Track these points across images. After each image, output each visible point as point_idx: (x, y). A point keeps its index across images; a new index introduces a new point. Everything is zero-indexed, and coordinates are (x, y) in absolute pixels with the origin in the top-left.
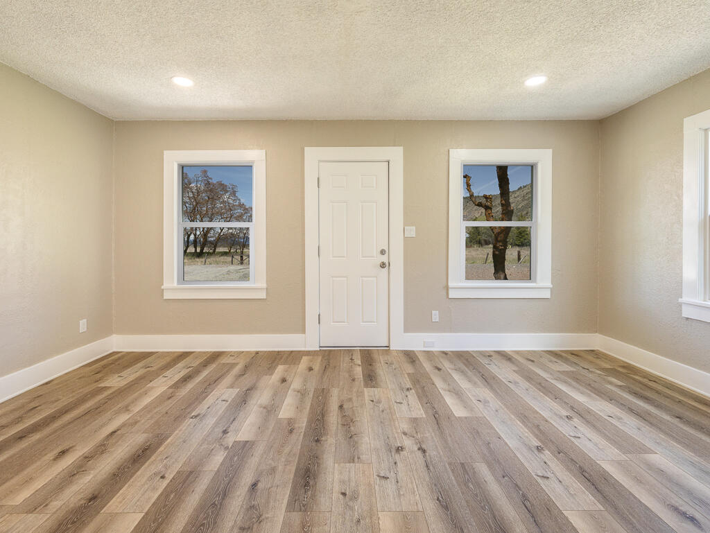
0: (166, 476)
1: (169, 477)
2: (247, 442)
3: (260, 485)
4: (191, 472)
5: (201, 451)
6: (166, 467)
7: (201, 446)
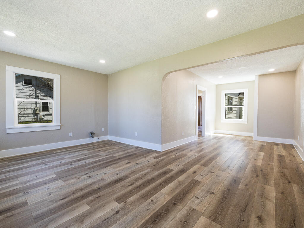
0: (151, 201)
1: (150, 200)
2: (116, 201)
3: (130, 184)
4: (143, 198)
5: (134, 206)
6: (149, 205)
7: (132, 209)
